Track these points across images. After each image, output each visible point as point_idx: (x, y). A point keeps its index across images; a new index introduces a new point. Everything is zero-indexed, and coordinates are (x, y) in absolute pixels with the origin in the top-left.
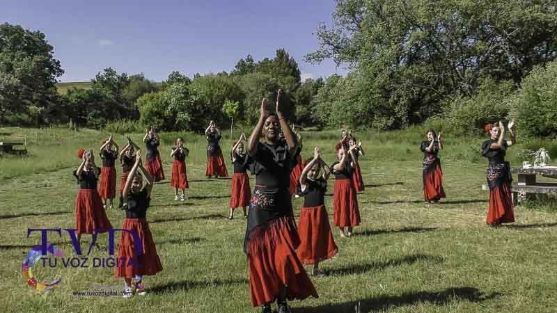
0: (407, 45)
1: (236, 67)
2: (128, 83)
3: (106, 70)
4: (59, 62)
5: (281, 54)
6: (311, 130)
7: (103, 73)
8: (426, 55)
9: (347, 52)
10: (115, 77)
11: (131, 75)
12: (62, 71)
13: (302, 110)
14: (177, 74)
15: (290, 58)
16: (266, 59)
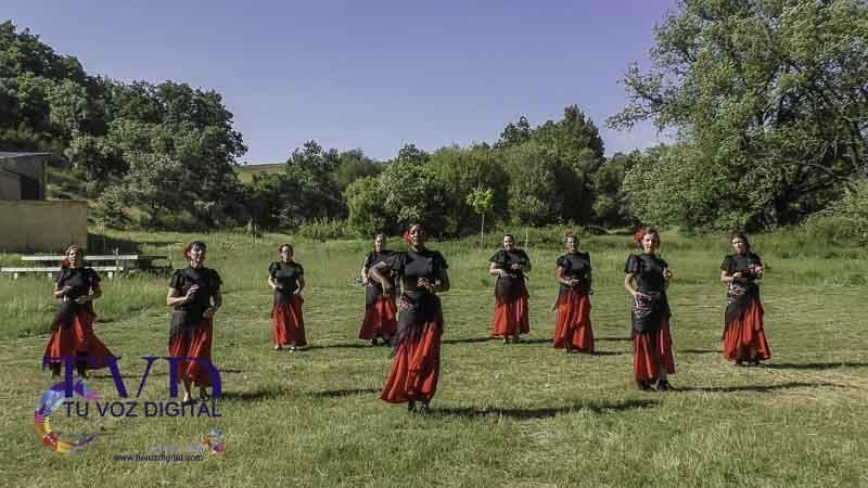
0: (774, 94)
1: (502, 135)
2: (338, 163)
3: (306, 145)
4: (240, 135)
5: (573, 114)
6: (619, 234)
7: (302, 150)
8: (806, 110)
9: (673, 109)
10: (320, 155)
11: (342, 151)
12: (244, 149)
13: (607, 201)
14: (412, 148)
15: (586, 120)
16: (550, 123)
